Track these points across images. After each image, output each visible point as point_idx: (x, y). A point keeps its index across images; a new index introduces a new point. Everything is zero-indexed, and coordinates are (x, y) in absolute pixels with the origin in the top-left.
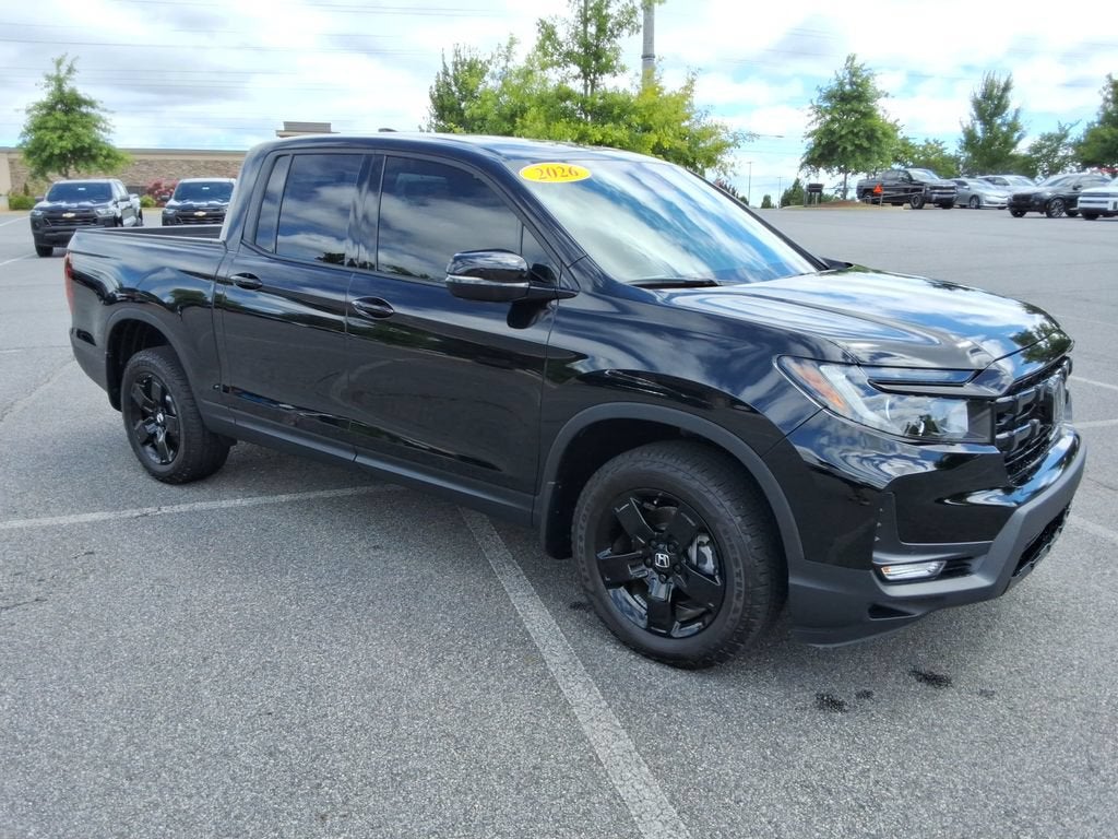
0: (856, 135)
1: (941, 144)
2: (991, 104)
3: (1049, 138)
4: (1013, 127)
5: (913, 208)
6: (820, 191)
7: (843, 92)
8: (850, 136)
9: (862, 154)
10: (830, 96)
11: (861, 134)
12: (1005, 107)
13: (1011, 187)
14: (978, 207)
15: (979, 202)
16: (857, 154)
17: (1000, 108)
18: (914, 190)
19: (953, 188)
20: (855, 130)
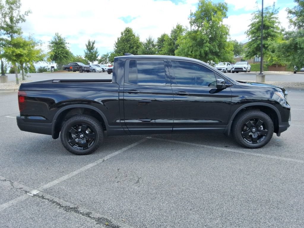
0: (63, 53)
1: (81, 56)
2: (90, 47)
3: (105, 55)
4: (96, 52)
5: (80, 72)
6: (54, 68)
7: (56, 42)
8: (61, 54)
9: (65, 58)
10: (52, 43)
11: (64, 53)
12: (94, 48)
13: (101, 67)
14: (95, 72)
15: (95, 71)
16: (64, 58)
17: (92, 48)
18: (80, 68)
19: (89, 67)
20: (62, 52)
